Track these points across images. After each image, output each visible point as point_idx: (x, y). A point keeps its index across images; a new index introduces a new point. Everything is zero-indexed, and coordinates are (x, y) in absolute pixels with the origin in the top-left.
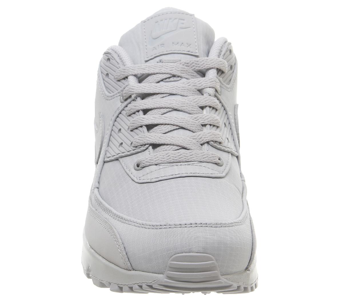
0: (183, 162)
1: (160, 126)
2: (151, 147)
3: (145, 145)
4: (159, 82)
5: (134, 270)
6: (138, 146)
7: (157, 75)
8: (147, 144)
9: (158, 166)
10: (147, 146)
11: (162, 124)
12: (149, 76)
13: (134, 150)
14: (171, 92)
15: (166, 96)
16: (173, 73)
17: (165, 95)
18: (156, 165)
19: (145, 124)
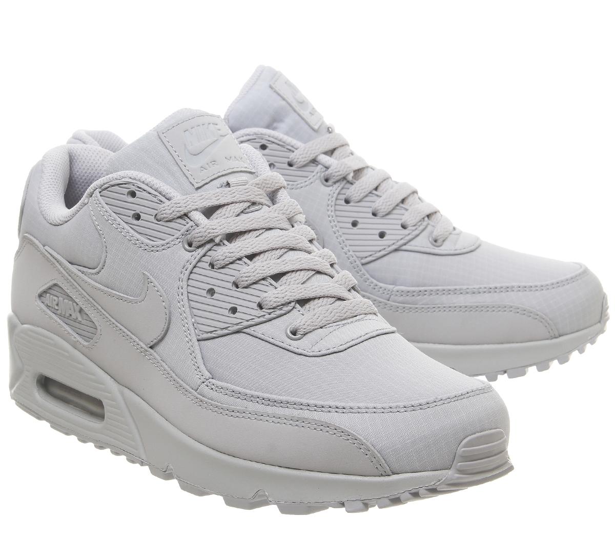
0: (350, 318)
1: (289, 274)
2: (298, 306)
3: (290, 303)
4: (238, 215)
5: (394, 473)
6: (278, 306)
7: (233, 205)
8: (293, 302)
9: (324, 329)
10: (293, 304)
11: (293, 271)
12: (219, 208)
13: (270, 314)
14: (267, 226)
15: (263, 233)
16: (252, 200)
17: (261, 232)
18: (321, 328)
19: (270, 275)
